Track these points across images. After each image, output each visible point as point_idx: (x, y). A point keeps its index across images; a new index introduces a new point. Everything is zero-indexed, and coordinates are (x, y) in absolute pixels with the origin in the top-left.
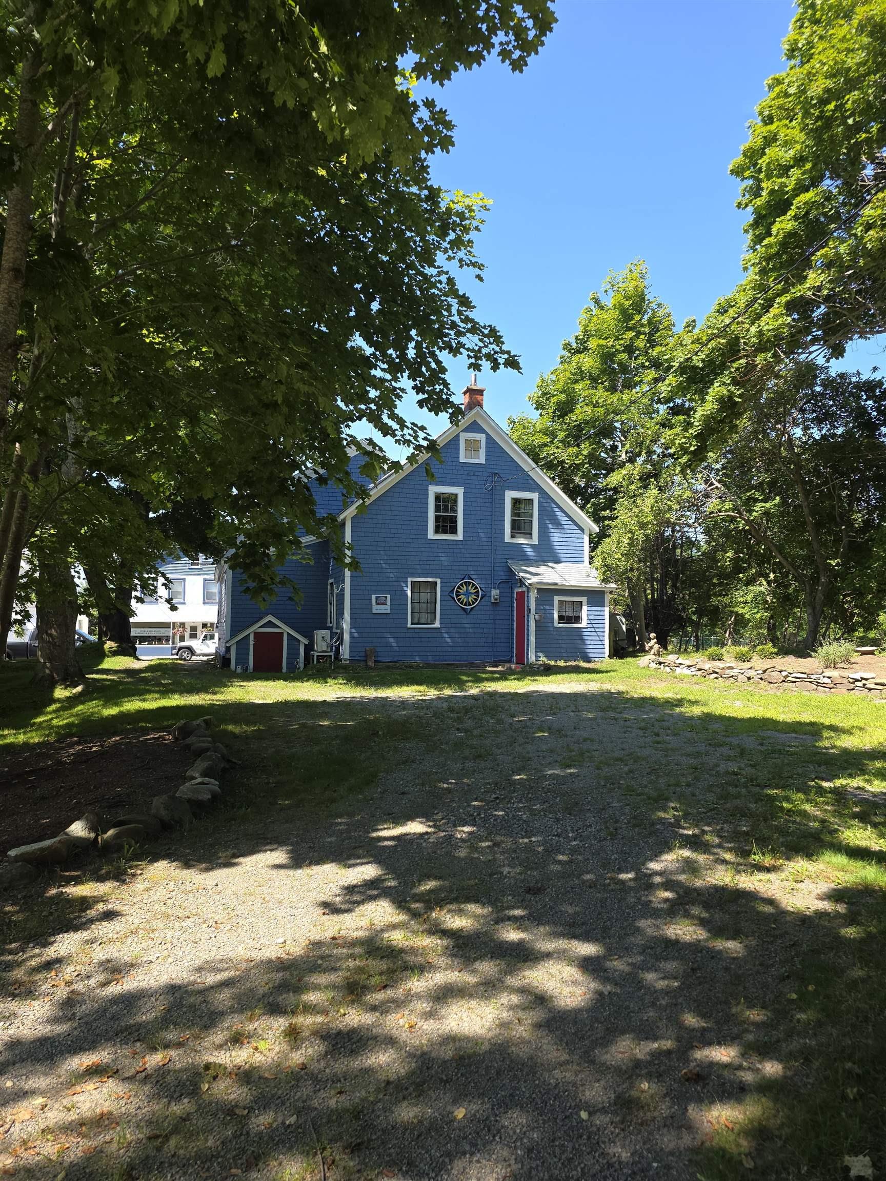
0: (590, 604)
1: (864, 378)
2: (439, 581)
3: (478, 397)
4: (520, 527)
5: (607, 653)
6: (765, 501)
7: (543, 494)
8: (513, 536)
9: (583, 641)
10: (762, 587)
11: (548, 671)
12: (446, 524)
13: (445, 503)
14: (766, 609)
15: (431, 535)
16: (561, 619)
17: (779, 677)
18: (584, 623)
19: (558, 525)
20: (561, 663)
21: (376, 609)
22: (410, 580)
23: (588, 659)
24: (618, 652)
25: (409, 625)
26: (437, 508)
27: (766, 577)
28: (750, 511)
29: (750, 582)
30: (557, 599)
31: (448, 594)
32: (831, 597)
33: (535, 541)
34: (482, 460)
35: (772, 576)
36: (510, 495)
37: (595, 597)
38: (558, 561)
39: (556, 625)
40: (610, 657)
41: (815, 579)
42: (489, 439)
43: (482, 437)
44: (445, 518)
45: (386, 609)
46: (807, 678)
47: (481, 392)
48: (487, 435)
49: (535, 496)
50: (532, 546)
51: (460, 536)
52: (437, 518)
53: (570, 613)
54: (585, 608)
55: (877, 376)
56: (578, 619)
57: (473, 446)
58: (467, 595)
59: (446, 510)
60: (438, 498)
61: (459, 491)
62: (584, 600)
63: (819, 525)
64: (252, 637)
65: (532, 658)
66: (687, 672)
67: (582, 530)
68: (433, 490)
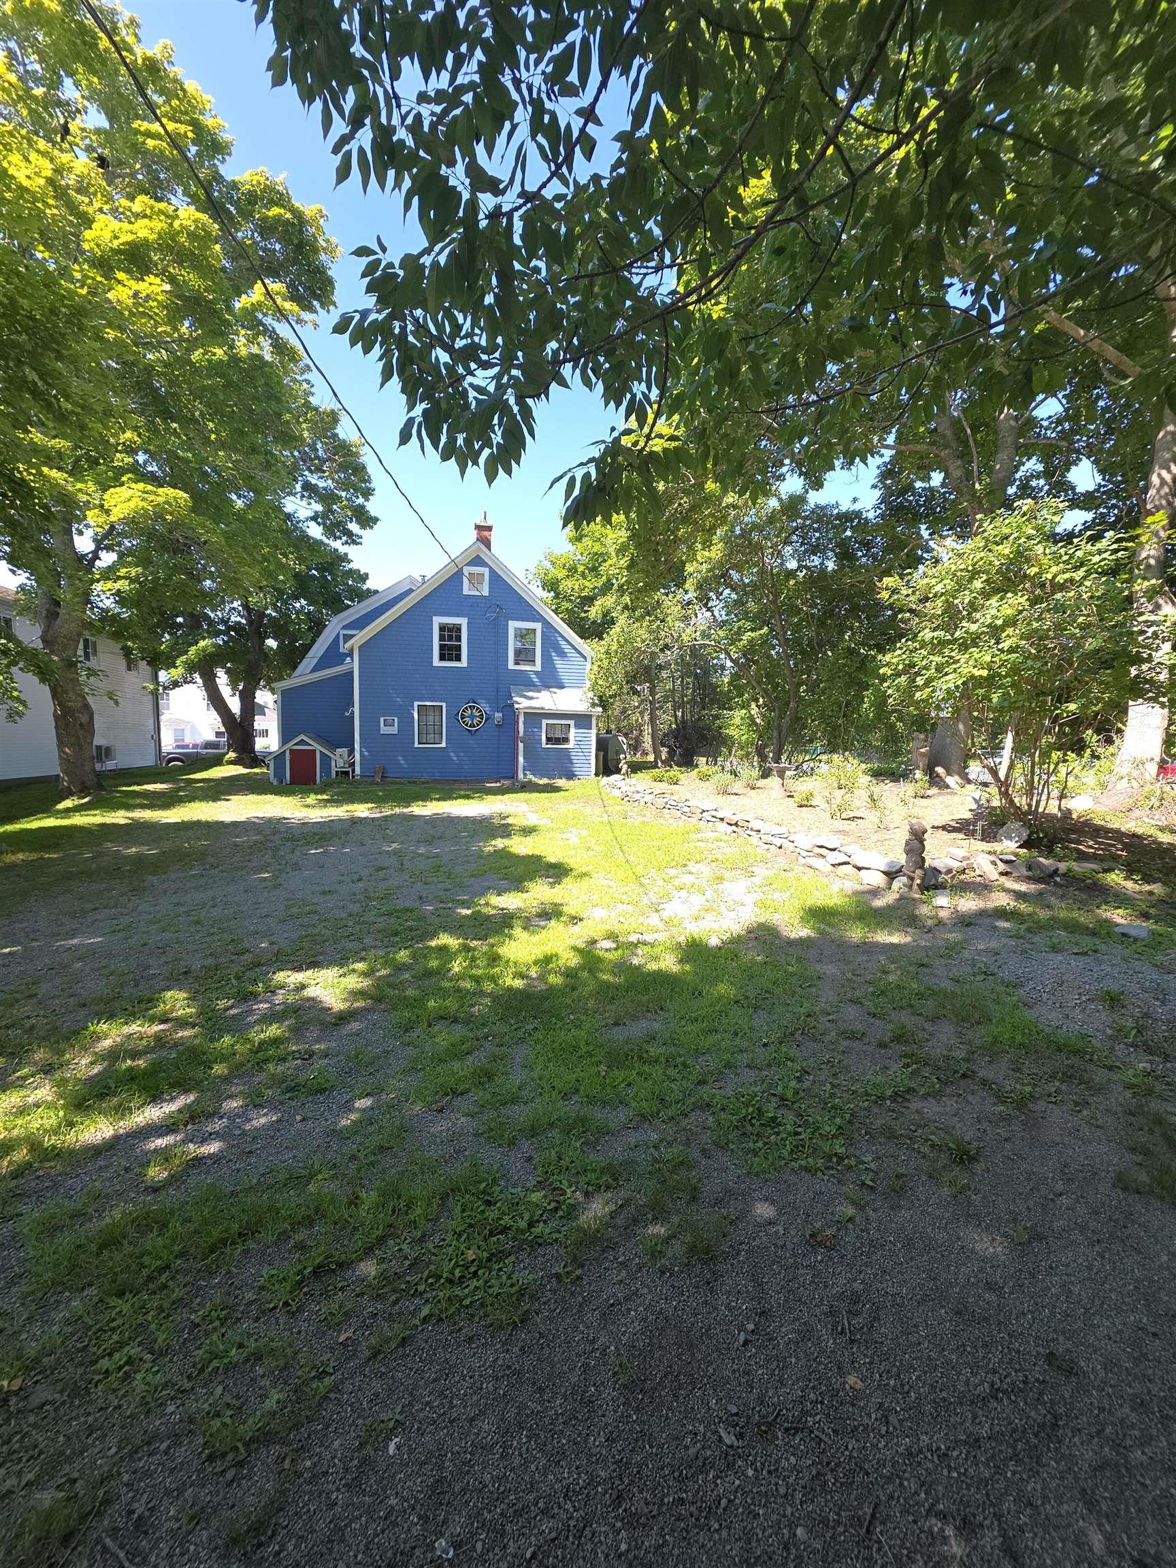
0: (576, 726)
1: (844, 508)
2: (444, 705)
3: (486, 533)
4: (524, 655)
5: (594, 772)
6: (753, 630)
7: (547, 625)
8: (517, 663)
9: (571, 762)
12: (450, 652)
13: (451, 633)
15: (436, 662)
16: (549, 740)
18: (571, 745)
19: (562, 654)
20: (546, 781)
21: (384, 730)
22: (416, 704)
24: (603, 770)
25: (416, 745)
26: (442, 638)
27: (757, 700)
30: (545, 722)
31: (453, 716)
33: (538, 667)
34: (486, 593)
35: (761, 700)
36: (513, 625)
37: (582, 720)
38: (561, 686)
39: (544, 745)
40: (597, 775)
42: (492, 572)
43: (486, 571)
44: (450, 648)
45: (394, 730)
47: (489, 528)
48: (490, 568)
49: (538, 626)
50: (536, 673)
51: (464, 663)
52: (442, 647)
53: (558, 735)
54: (573, 730)
55: (857, 507)
56: (566, 740)
57: (475, 579)
58: (472, 718)
59: (450, 638)
60: (442, 628)
61: (463, 622)
62: (572, 723)
64: (288, 753)
65: (521, 776)
67: (585, 658)
68: (437, 621)
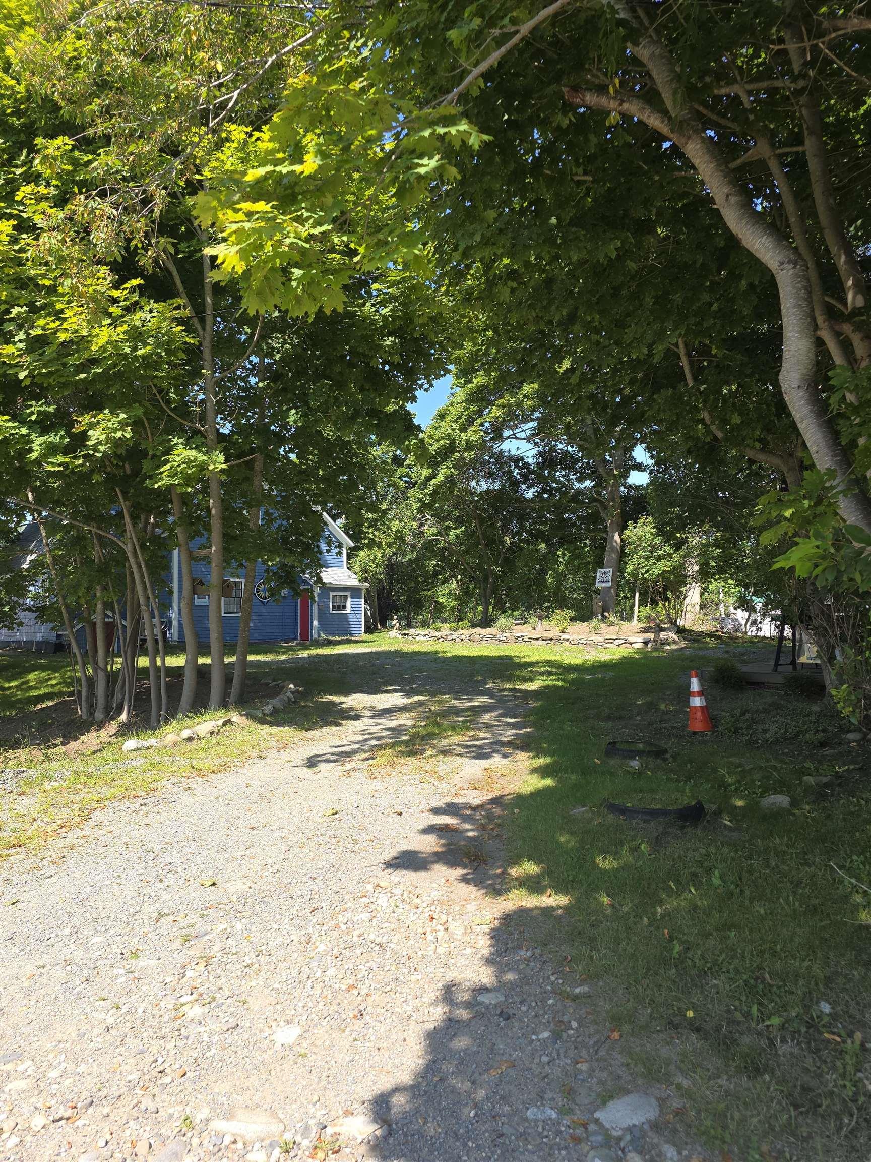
0: (352, 597)
2: (243, 581)
5: (363, 629)
6: (456, 528)
9: (349, 623)
10: (453, 585)
11: (330, 643)
14: (456, 599)
16: (334, 607)
17: (478, 638)
18: (349, 610)
20: (337, 638)
21: (198, 602)
23: (351, 635)
24: (369, 630)
27: (456, 578)
28: (448, 535)
29: (446, 581)
30: (331, 594)
32: (495, 590)
35: (459, 577)
37: (355, 592)
38: (327, 567)
39: (331, 611)
40: (365, 632)
41: (486, 578)
45: (205, 602)
46: (493, 637)
53: (340, 604)
54: (349, 600)
56: (344, 607)
58: (264, 591)
62: (348, 594)
63: (487, 545)
65: (316, 635)
66: (423, 638)
67: (344, 547)
